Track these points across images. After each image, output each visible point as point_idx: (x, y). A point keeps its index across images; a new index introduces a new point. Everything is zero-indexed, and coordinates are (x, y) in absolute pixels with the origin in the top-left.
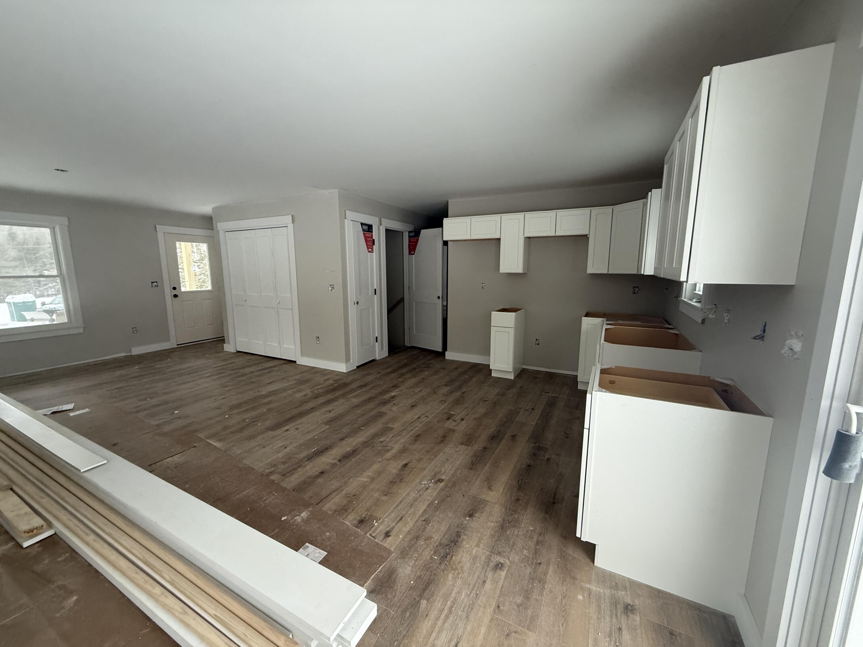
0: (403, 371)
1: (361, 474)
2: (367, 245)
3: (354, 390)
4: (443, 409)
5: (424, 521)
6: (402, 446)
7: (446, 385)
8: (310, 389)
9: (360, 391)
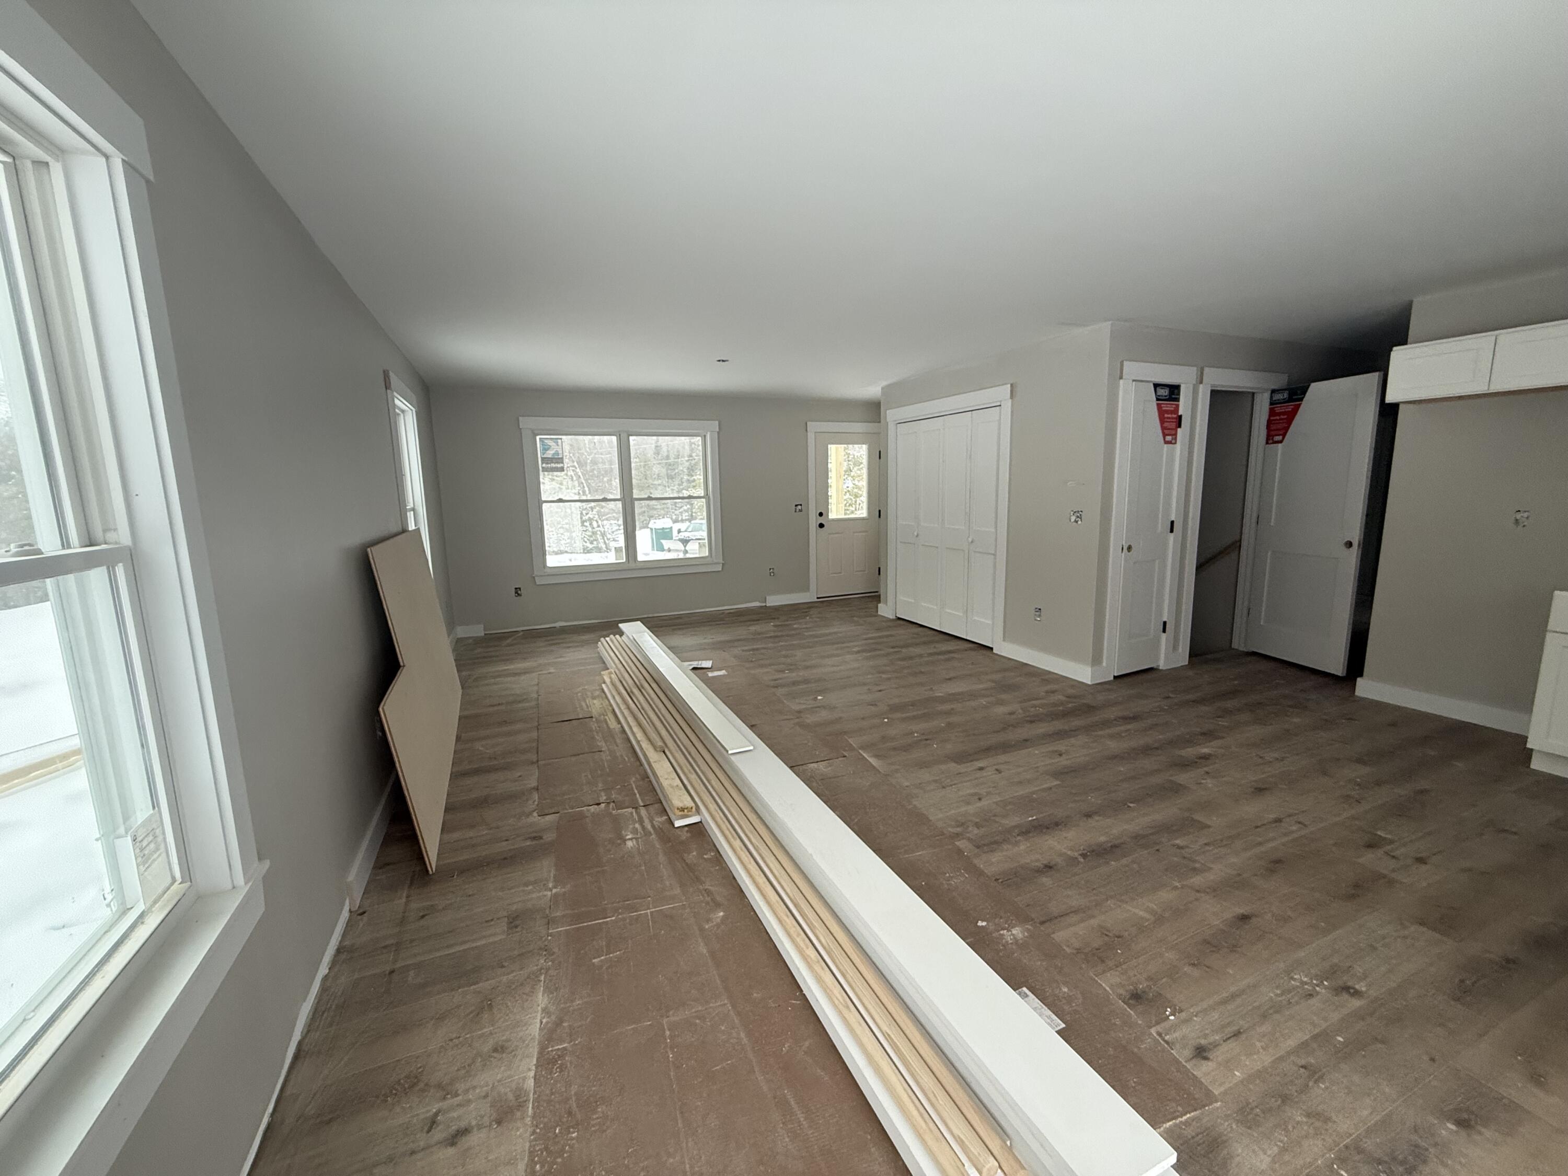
0: (1230, 704)
1: (1133, 899)
2: (1163, 428)
3: (1106, 724)
4: (1353, 818)
5: (1302, 1067)
6: (1235, 872)
7: (1360, 761)
8: (1021, 702)
9: (1122, 728)
